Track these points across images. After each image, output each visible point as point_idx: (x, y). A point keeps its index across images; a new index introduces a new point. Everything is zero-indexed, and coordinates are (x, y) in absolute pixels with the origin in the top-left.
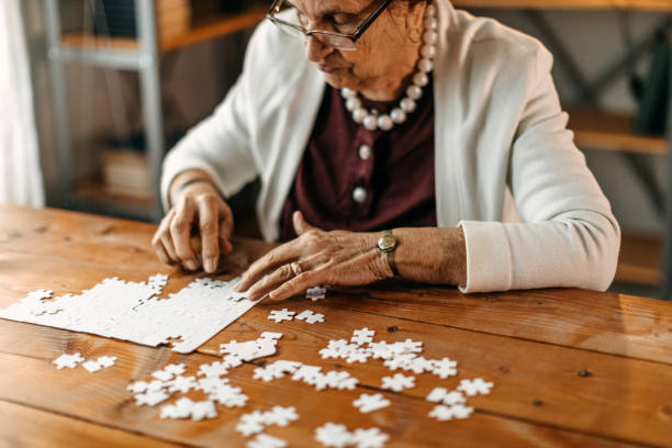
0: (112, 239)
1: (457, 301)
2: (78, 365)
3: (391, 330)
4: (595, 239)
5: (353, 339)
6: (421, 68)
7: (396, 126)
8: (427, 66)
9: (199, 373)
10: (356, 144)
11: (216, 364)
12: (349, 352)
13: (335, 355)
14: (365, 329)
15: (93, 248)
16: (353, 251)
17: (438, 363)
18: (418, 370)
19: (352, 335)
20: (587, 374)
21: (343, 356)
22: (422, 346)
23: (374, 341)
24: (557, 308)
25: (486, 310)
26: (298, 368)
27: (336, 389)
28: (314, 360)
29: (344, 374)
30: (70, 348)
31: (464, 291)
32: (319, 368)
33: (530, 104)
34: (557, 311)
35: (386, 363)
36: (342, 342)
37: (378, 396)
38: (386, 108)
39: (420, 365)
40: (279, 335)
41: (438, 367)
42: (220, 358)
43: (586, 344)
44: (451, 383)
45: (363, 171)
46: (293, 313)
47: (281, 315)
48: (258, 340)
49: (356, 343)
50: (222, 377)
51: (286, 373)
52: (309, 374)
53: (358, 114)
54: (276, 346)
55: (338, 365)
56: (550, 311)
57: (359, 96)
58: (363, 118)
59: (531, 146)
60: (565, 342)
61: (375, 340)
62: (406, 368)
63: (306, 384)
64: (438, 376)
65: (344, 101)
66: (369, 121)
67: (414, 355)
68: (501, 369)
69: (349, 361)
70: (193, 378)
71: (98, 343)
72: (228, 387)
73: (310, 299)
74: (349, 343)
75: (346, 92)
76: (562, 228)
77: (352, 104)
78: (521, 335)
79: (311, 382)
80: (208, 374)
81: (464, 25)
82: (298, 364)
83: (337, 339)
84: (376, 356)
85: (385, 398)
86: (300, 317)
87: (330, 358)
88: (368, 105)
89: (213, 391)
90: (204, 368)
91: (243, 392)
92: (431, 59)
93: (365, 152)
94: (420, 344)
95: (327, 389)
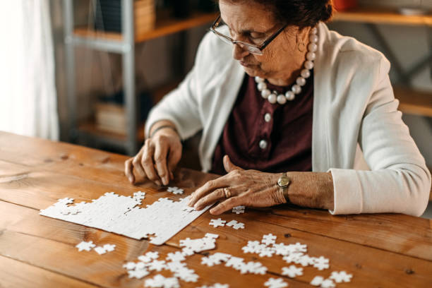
0: (109, 166)
1: (328, 219)
2: (92, 250)
3: (287, 236)
4: (416, 183)
5: (263, 241)
6: (306, 67)
7: (288, 101)
8: (311, 65)
9: (167, 259)
10: (263, 112)
11: (178, 253)
12: (261, 250)
13: (252, 251)
14: (270, 235)
15: (98, 172)
16: (263, 185)
17: (317, 260)
18: (305, 264)
19: (262, 238)
20: (412, 273)
21: (257, 252)
22: (307, 248)
23: (276, 243)
24: (391, 227)
25: (346, 226)
26: (229, 258)
27: (253, 274)
28: (239, 254)
29: (258, 264)
30: (86, 237)
31: (333, 213)
32: (242, 260)
33: (375, 94)
34: (391, 229)
35: (285, 258)
36: (256, 243)
37: (280, 280)
38: (283, 90)
39: (306, 260)
40: (216, 236)
41: (317, 263)
42: (180, 249)
43: (410, 252)
44: (326, 274)
45: (266, 130)
46: (225, 222)
47: (217, 223)
48: (204, 239)
49: (265, 244)
50: (182, 262)
51: (222, 261)
52: (236, 262)
53: (265, 93)
54: (215, 243)
55: (254, 258)
56: (387, 228)
57: (266, 81)
58: (268, 96)
59: (375, 121)
60: (397, 250)
61: (277, 242)
62: (297, 262)
63: (234, 270)
64: (317, 268)
65: (256, 84)
66: (271, 98)
67: (302, 254)
68: (357, 266)
69: (261, 255)
70: (163, 262)
71: (103, 235)
72: (186, 269)
73: (235, 213)
74: (261, 243)
75: (257, 79)
76: (395, 175)
77: (261, 86)
78: (369, 243)
79: (238, 268)
80: (173, 260)
81: (335, 41)
82: (229, 256)
83: (253, 240)
84: (278, 253)
85: (284, 281)
86: (229, 224)
87: (249, 253)
88: (271, 88)
89: (177, 271)
90: (170, 256)
91: (196, 273)
92: (313, 61)
93: (268, 117)
94: (305, 246)
95: (248, 273)
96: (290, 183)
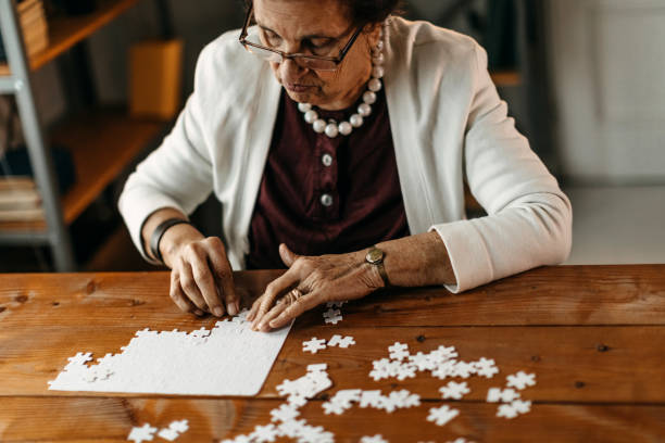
2: (155, 435)
3: (420, 339)
5: (392, 356)
6: (375, 75)
8: (381, 73)
9: (274, 420)
10: (318, 152)
11: (283, 407)
12: (396, 370)
13: (385, 376)
14: (397, 344)
15: (91, 308)
17: (478, 364)
18: (465, 375)
19: (389, 353)
20: (606, 349)
21: (393, 374)
22: (456, 350)
23: (411, 354)
24: (551, 290)
25: (490, 306)
26: (360, 395)
27: (404, 409)
28: (369, 385)
29: (404, 393)
30: (135, 419)
32: (378, 392)
33: (477, 96)
34: (552, 292)
35: (435, 374)
36: (384, 361)
37: (445, 408)
39: (464, 369)
40: (324, 366)
41: (480, 368)
42: (284, 400)
43: (592, 320)
44: (500, 381)
45: (328, 178)
46: (323, 341)
47: (313, 345)
48: (308, 375)
49: (396, 359)
50: (298, 419)
51: (352, 402)
52: (371, 398)
53: (318, 125)
54: (330, 377)
55: (389, 386)
56: (546, 293)
58: (324, 128)
59: (481, 139)
60: (573, 321)
61: (413, 353)
62: (454, 375)
63: (375, 410)
64: (484, 377)
66: (330, 130)
67: (453, 362)
68: (533, 358)
69: (401, 378)
70: (271, 426)
71: (160, 406)
72: (309, 428)
73: (331, 324)
74: (391, 361)
75: (302, 106)
77: (309, 116)
78: (534, 322)
79: (380, 407)
80: (283, 419)
82: (358, 391)
83: (379, 359)
84: (422, 369)
85: (451, 408)
86: (332, 343)
87: (382, 379)
89: (298, 435)
90: (276, 414)
91: (326, 430)
93: (327, 160)
94: (452, 349)
95: (397, 410)
96: (384, 255)
